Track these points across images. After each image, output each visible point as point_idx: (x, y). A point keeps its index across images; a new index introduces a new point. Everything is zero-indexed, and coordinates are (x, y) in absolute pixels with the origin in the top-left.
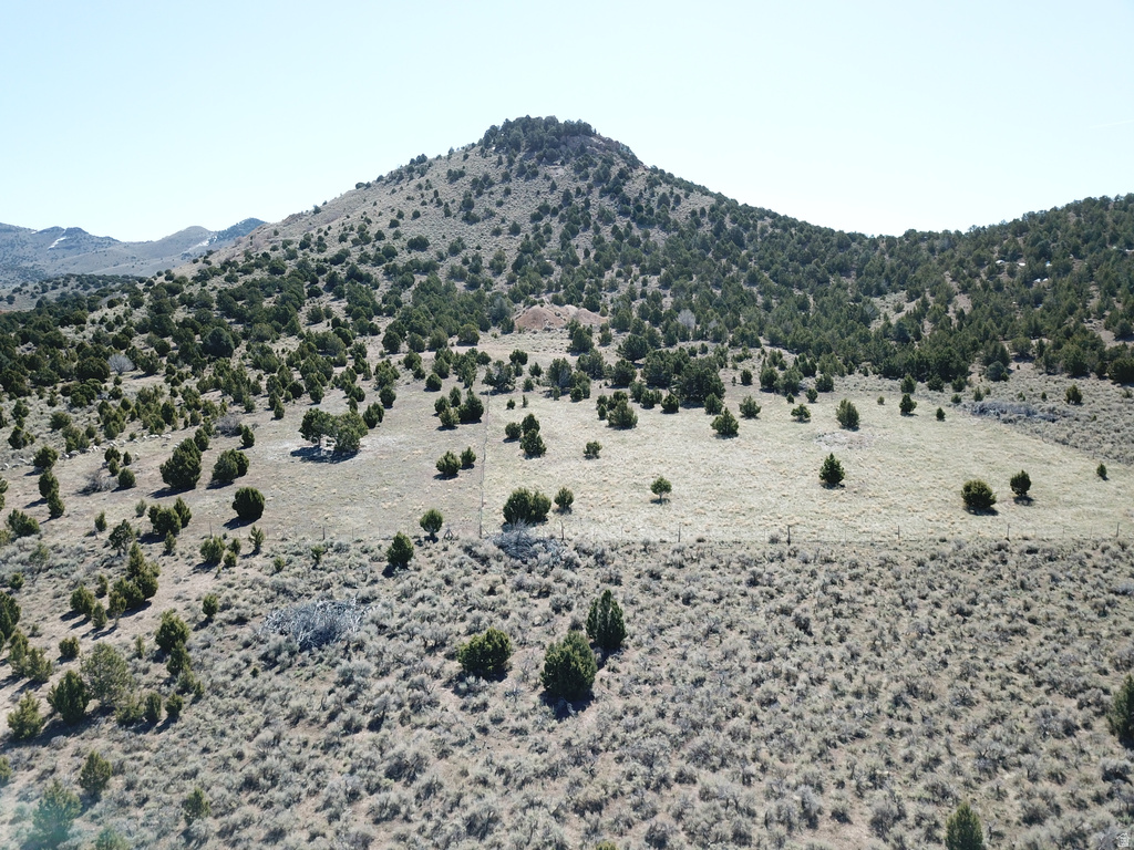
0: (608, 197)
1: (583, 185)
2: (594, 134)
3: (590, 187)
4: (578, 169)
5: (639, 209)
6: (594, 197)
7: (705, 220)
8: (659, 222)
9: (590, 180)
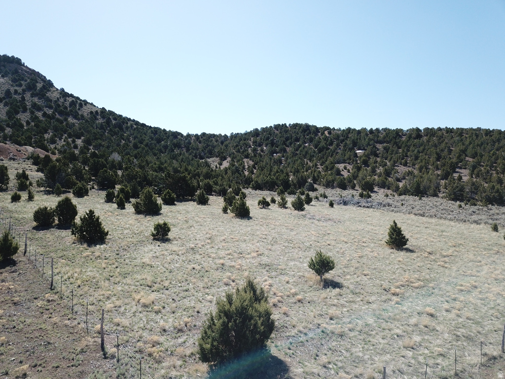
0: (37, 98)
1: (20, 90)
2: (23, 65)
3: (24, 91)
4: (14, 81)
5: (59, 106)
6: (28, 96)
7: (99, 117)
8: (72, 115)
9: (24, 87)
